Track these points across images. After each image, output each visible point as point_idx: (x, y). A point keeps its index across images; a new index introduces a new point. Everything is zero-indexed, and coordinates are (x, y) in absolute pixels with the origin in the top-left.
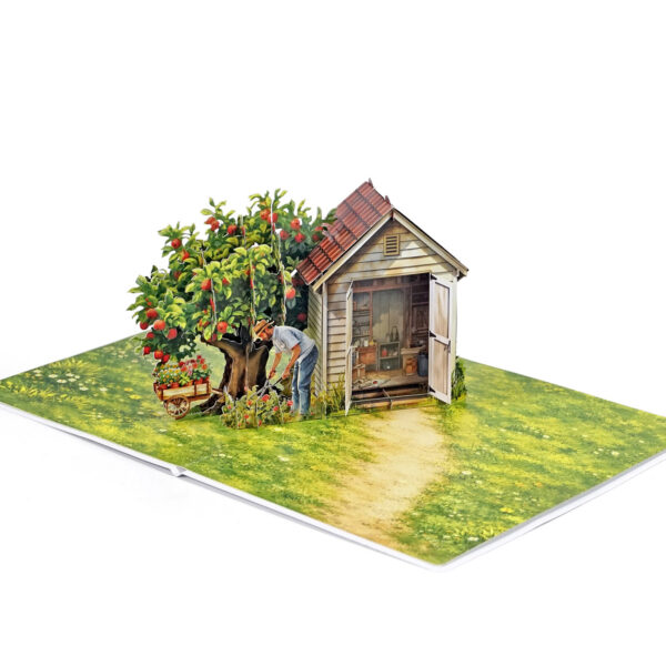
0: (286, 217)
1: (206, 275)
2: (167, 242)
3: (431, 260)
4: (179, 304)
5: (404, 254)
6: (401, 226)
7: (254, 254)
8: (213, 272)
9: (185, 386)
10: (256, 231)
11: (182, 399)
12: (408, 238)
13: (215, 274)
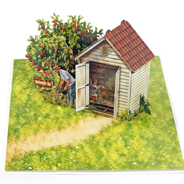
0: (83, 28)
1: (42, 42)
2: (39, 25)
3: (120, 62)
4: (34, 50)
5: (109, 56)
6: (108, 44)
7: (59, 39)
8: (45, 42)
9: (43, 81)
10: (71, 30)
11: (42, 86)
12: (111, 50)
13: (46, 43)
